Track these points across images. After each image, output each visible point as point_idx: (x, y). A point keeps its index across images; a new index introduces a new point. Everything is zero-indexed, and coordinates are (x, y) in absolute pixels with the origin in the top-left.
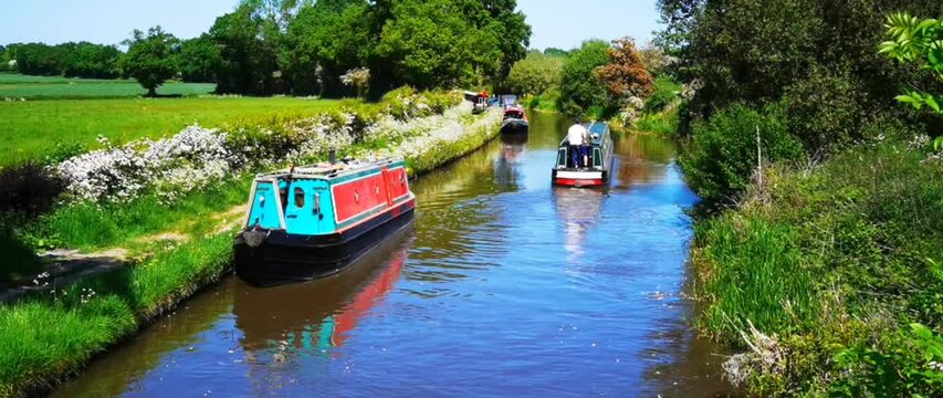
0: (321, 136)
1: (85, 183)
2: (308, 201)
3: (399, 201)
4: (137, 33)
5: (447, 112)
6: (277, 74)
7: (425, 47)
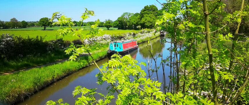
0: (127, 36)
1: (87, 43)
2: (119, 46)
3: (135, 46)
4: (106, 20)
5: (151, 32)
6: (127, 26)
7: (149, 22)
